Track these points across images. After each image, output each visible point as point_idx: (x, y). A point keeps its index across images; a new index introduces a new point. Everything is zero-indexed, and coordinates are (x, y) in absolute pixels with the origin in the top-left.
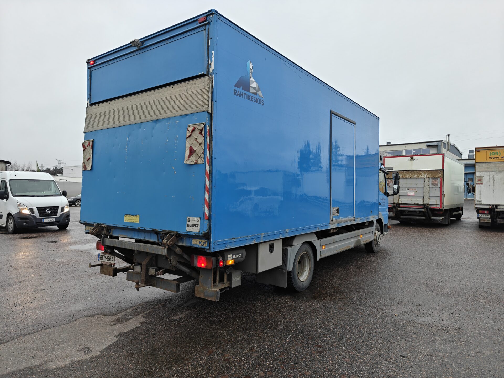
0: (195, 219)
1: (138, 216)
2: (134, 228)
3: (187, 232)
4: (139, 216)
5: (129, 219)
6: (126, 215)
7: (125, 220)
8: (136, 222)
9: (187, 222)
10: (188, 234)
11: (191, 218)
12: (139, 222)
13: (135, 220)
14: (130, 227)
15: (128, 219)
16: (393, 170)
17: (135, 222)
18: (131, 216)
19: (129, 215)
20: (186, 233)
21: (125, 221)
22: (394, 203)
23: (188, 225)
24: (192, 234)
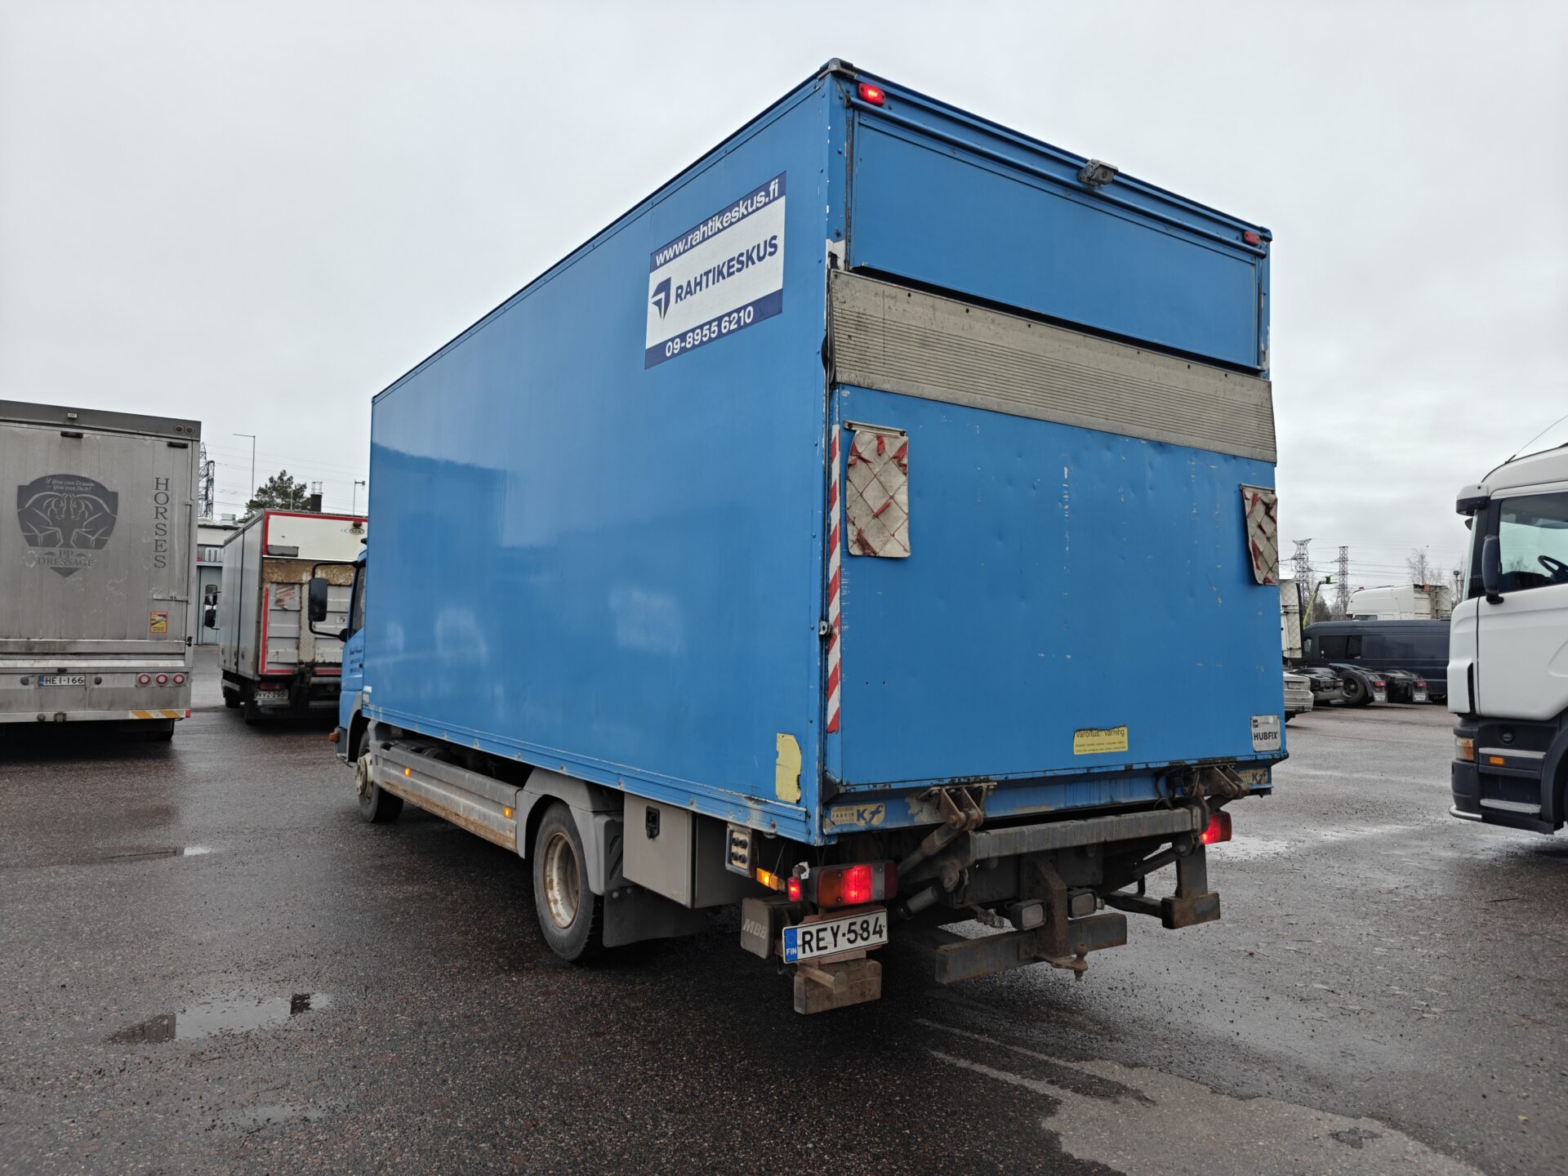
0: (1271, 719)
1: (1121, 729)
2: (1113, 769)
3: (1255, 754)
4: (1125, 729)
5: (1093, 745)
6: (1080, 730)
7: (1075, 748)
8: (1116, 748)
9: (1252, 728)
10: (1260, 757)
11: (1260, 719)
12: (1126, 749)
13: (1115, 743)
14: (1096, 771)
15: (1088, 745)
16: (296, 556)
17: (1112, 751)
18: (1100, 733)
19: (1091, 730)
20: (1254, 758)
21: (1075, 753)
22: (301, 663)
23: (1255, 736)
24: (1266, 757)
